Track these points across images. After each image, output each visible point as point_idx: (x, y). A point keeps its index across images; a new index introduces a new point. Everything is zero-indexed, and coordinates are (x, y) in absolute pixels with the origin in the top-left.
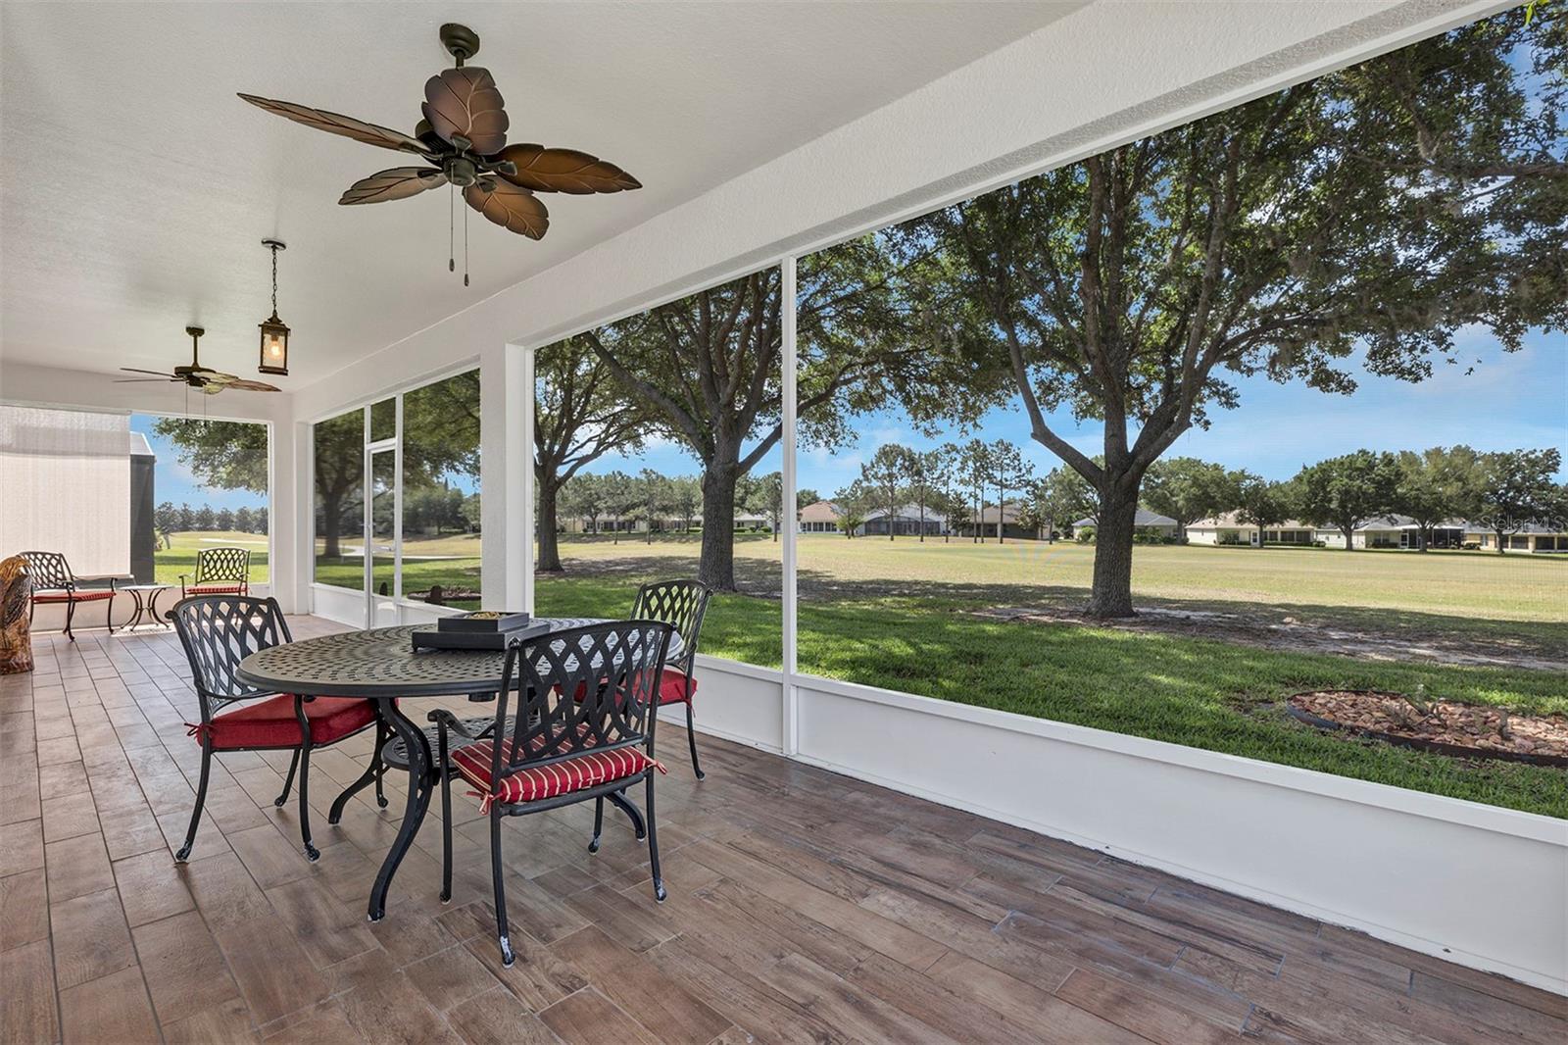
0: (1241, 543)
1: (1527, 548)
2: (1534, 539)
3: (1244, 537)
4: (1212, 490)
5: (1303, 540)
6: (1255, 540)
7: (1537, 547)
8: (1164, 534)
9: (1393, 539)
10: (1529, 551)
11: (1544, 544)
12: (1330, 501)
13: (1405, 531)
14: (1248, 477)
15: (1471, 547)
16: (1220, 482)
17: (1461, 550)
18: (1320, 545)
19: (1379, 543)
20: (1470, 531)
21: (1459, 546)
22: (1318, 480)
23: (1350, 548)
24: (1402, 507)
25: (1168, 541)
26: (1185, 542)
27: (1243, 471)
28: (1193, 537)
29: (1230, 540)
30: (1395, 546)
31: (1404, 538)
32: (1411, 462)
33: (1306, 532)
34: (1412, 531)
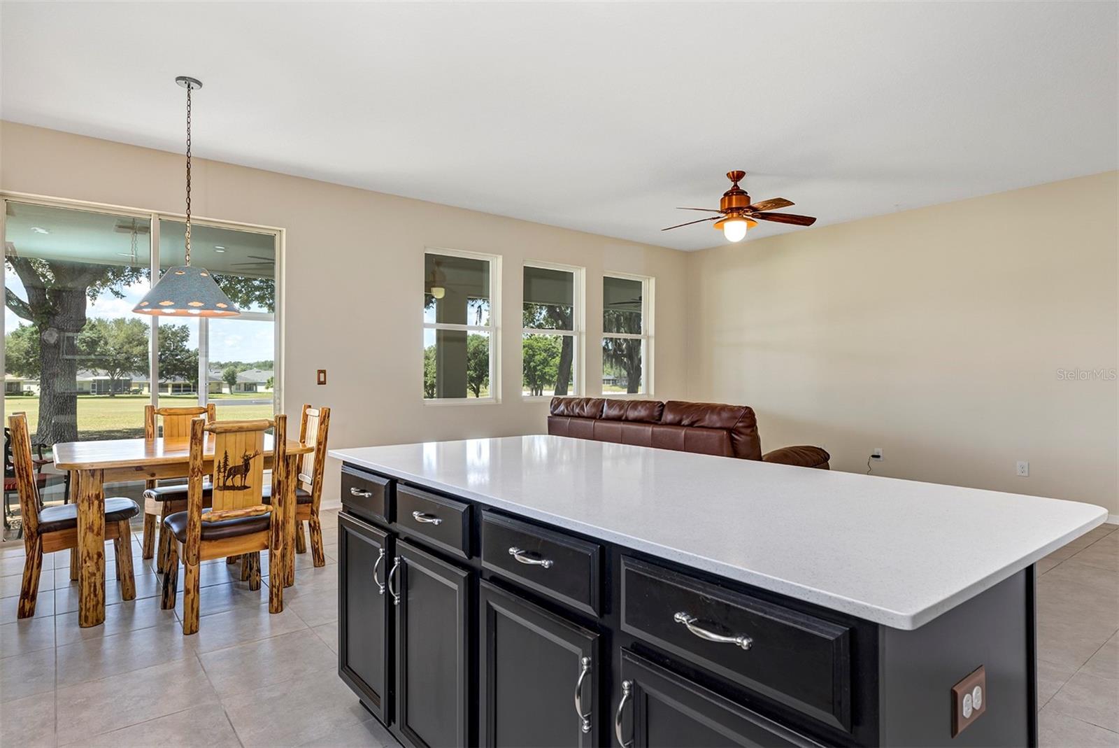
1: (167, 392)
2: (171, 385)
7: (173, 391)
9: (87, 388)
10: (169, 394)
11: (176, 388)
13: (95, 381)
15: (136, 392)
17: (131, 395)
20: (136, 379)
21: (130, 392)
24: (102, 362)
30: (88, 393)
31: (93, 386)
32: (106, 327)
33: (18, 384)
34: (99, 381)
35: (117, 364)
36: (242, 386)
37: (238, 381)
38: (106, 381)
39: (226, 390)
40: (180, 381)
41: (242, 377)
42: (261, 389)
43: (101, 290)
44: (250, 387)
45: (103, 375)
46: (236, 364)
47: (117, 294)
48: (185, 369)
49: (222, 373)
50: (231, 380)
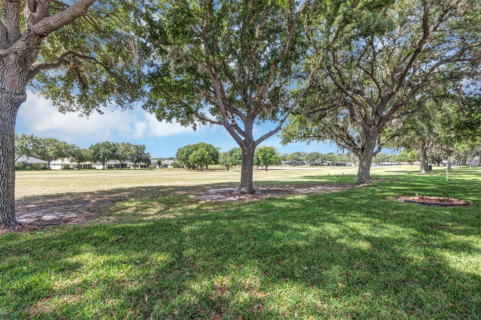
0: (70, 169)
2: (140, 165)
3: (71, 167)
4: (63, 151)
5: (89, 167)
6: (75, 168)
8: (41, 167)
9: (113, 166)
10: (139, 168)
11: (142, 166)
12: (100, 155)
14: (75, 147)
15: (129, 168)
16: (66, 148)
18: (95, 169)
19: (110, 167)
20: (129, 163)
21: (126, 168)
22: (96, 149)
23: (104, 169)
24: (117, 157)
25: (44, 169)
26: (50, 169)
27: (74, 145)
28: (52, 167)
29: (66, 168)
30: (113, 168)
31: (115, 166)
32: (119, 146)
33: (91, 165)
34: (117, 164)
35: (123, 158)
36: (163, 166)
37: (162, 164)
38: (119, 164)
39: (158, 167)
40: (143, 164)
41: (163, 163)
42: (169, 167)
43: (92, 111)
44: (166, 166)
45: (118, 162)
46: (161, 159)
47: (100, 111)
48: (144, 160)
49: (156, 161)
50: (159, 163)
